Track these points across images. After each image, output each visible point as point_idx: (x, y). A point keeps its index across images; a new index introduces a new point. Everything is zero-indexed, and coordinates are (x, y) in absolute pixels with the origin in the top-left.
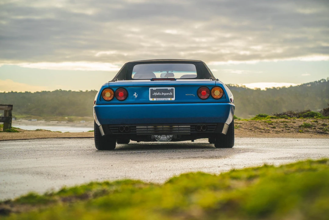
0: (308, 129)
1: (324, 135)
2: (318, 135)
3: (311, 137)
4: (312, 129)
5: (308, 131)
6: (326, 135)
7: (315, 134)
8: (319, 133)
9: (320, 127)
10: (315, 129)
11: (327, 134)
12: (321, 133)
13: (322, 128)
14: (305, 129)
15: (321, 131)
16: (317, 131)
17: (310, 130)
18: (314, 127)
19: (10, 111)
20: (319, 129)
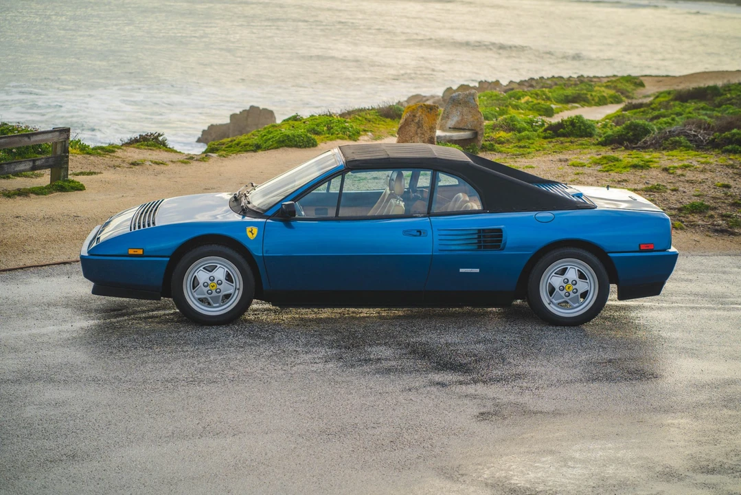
0: (696, 218)
1: (726, 237)
2: (713, 240)
4: (705, 217)
5: (693, 225)
6: (731, 237)
7: (707, 235)
8: (716, 231)
9: (724, 212)
10: (711, 217)
11: (734, 234)
12: (722, 231)
13: (729, 216)
14: (691, 218)
15: (724, 225)
16: (716, 225)
17: (700, 222)
18: (710, 213)
19: (65, 141)
20: (722, 216)
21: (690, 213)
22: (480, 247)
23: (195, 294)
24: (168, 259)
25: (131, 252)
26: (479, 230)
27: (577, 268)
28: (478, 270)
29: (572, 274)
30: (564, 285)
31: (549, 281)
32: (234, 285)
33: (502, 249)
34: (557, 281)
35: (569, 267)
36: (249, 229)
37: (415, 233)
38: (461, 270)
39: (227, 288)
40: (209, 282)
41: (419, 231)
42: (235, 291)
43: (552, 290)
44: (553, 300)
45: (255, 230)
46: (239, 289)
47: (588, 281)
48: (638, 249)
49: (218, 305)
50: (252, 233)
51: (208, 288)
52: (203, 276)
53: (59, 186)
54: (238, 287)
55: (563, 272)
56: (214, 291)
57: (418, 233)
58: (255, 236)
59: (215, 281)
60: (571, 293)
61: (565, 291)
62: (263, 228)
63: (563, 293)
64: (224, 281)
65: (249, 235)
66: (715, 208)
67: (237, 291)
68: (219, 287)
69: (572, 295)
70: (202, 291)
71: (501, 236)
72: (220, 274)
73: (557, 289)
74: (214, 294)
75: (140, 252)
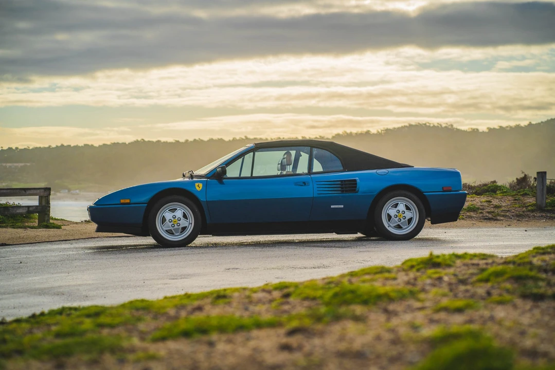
0: (472, 214)
1: (492, 222)
2: (484, 223)
3: (473, 226)
4: (477, 213)
5: (470, 217)
6: (495, 222)
7: (479, 221)
8: (486, 219)
9: (489, 211)
10: (481, 213)
11: (497, 220)
12: (489, 219)
13: (493, 212)
14: (468, 214)
15: (490, 216)
16: (485, 216)
17: (474, 216)
18: (480, 211)
19: (48, 196)
20: (488, 212)
21: (467, 212)
22: (342, 191)
23: (163, 227)
24: (146, 205)
25: (122, 201)
26: (342, 181)
27: (404, 204)
28: (342, 206)
29: (401, 207)
30: (397, 214)
31: (388, 212)
32: (188, 220)
33: (357, 192)
34: (393, 212)
35: (399, 203)
36: (197, 184)
37: (302, 184)
38: (332, 207)
39: (184, 223)
40: (173, 219)
41: (304, 183)
42: (189, 224)
43: (389, 217)
44: (391, 224)
45: (201, 185)
46: (191, 224)
47: (412, 211)
48: (442, 190)
49: (178, 234)
50: (199, 187)
51: (172, 223)
52: (168, 216)
53: (44, 225)
54: (191, 222)
55: (396, 206)
56: (176, 225)
57: (304, 184)
58: (201, 188)
59: (176, 218)
60: (402, 219)
61: (398, 218)
62: (206, 185)
63: (396, 219)
64: (182, 218)
65: (197, 188)
66: (483, 209)
67: (190, 225)
68: (178, 222)
69: (403, 220)
70: (168, 225)
71: (356, 184)
72: (179, 213)
73: (393, 217)
74: (176, 227)
75: (128, 201)
